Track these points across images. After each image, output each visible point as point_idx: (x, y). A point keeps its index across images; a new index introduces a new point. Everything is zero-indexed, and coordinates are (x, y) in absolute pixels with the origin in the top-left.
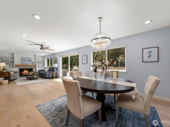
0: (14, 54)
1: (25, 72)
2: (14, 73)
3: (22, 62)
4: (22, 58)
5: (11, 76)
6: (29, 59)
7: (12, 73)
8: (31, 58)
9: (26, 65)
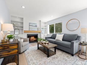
0: (23, 18)
1: (32, 38)
2: (24, 41)
3: (29, 28)
4: (30, 23)
5: (21, 46)
6: (35, 25)
7: (22, 40)
8: (36, 24)
9: (33, 31)
